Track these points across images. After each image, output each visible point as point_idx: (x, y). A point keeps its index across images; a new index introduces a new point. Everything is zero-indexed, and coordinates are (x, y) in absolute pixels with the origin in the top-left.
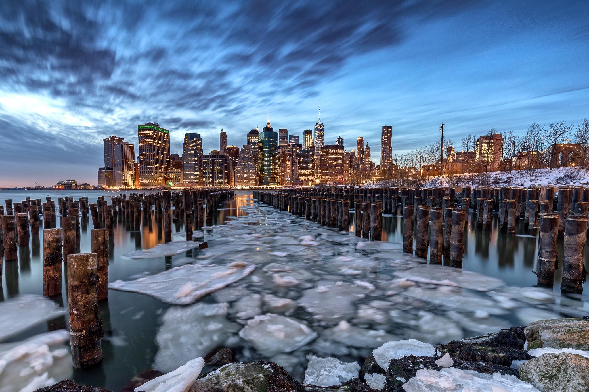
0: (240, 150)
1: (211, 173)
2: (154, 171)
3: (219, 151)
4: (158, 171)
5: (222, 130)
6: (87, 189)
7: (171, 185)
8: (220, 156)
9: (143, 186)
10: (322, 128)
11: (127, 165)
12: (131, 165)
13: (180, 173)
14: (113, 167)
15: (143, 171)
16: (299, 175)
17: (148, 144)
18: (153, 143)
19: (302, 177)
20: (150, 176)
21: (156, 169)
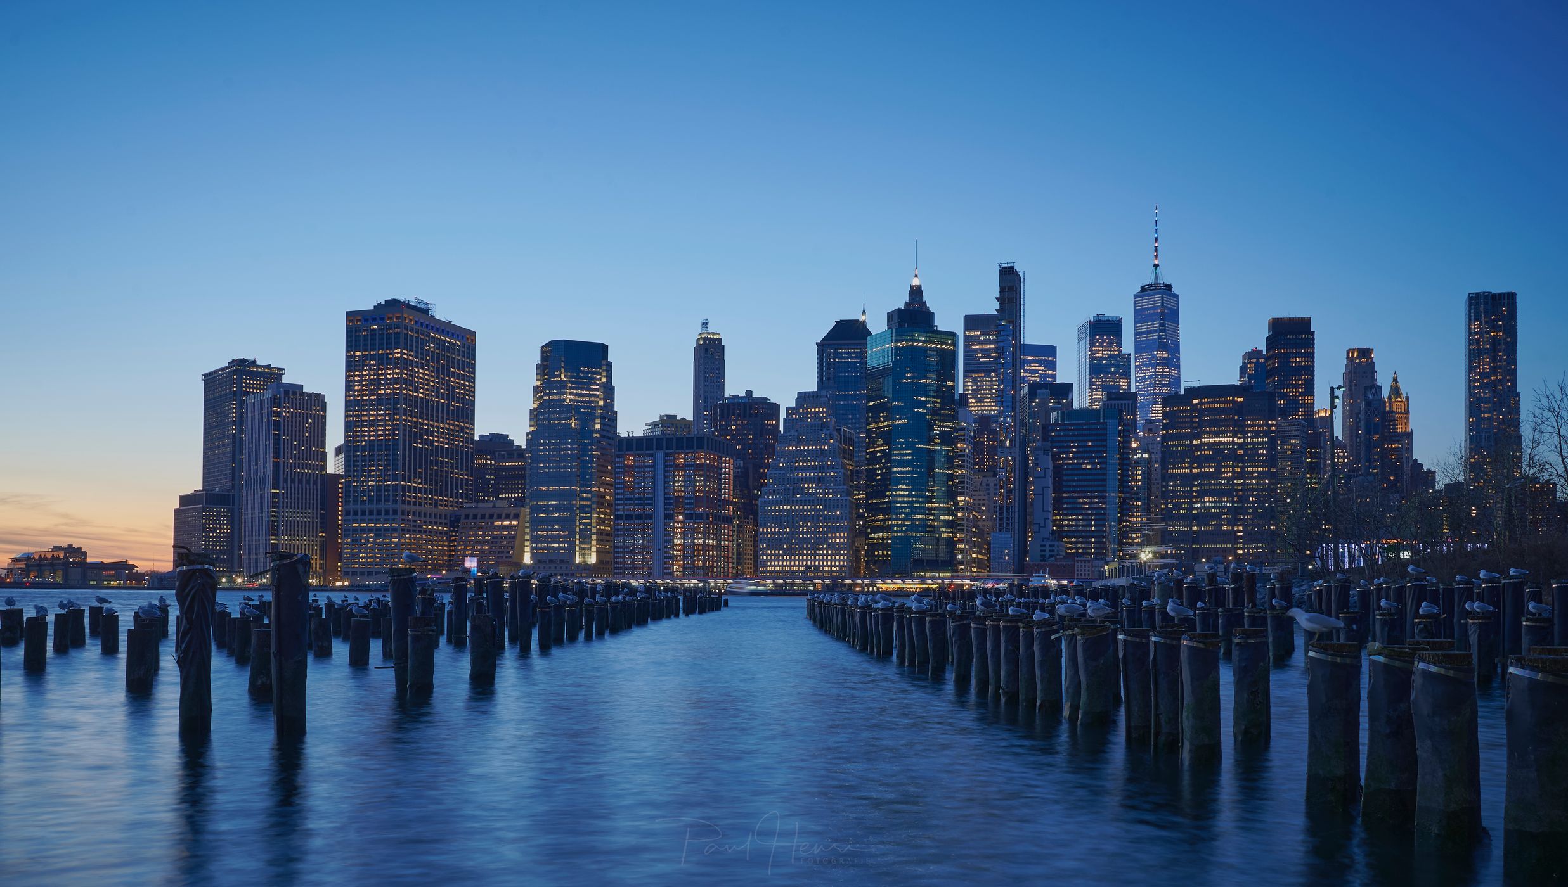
0: (783, 415)
1: (648, 520)
2: (402, 507)
3: (690, 417)
4: (418, 508)
5: (705, 324)
7: (473, 571)
8: (689, 439)
9: (354, 573)
10: (1169, 309)
11: (293, 481)
12: (308, 482)
13: (516, 515)
14: (236, 493)
15: (356, 508)
16: (1056, 528)
17: (386, 390)
18: (404, 386)
19: (1074, 539)
20: (387, 529)
21: (414, 499)
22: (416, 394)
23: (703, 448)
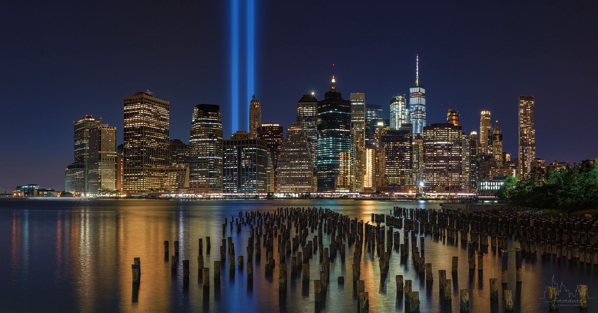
1: (236, 171)
2: (144, 168)
3: (248, 132)
8: (251, 141)
13: (185, 170)
14: (86, 164)
15: (128, 168)
16: (387, 174)
17: (138, 125)
18: (145, 123)
19: (393, 178)
20: (139, 176)
21: (148, 165)
22: (149, 126)
23: (256, 144)
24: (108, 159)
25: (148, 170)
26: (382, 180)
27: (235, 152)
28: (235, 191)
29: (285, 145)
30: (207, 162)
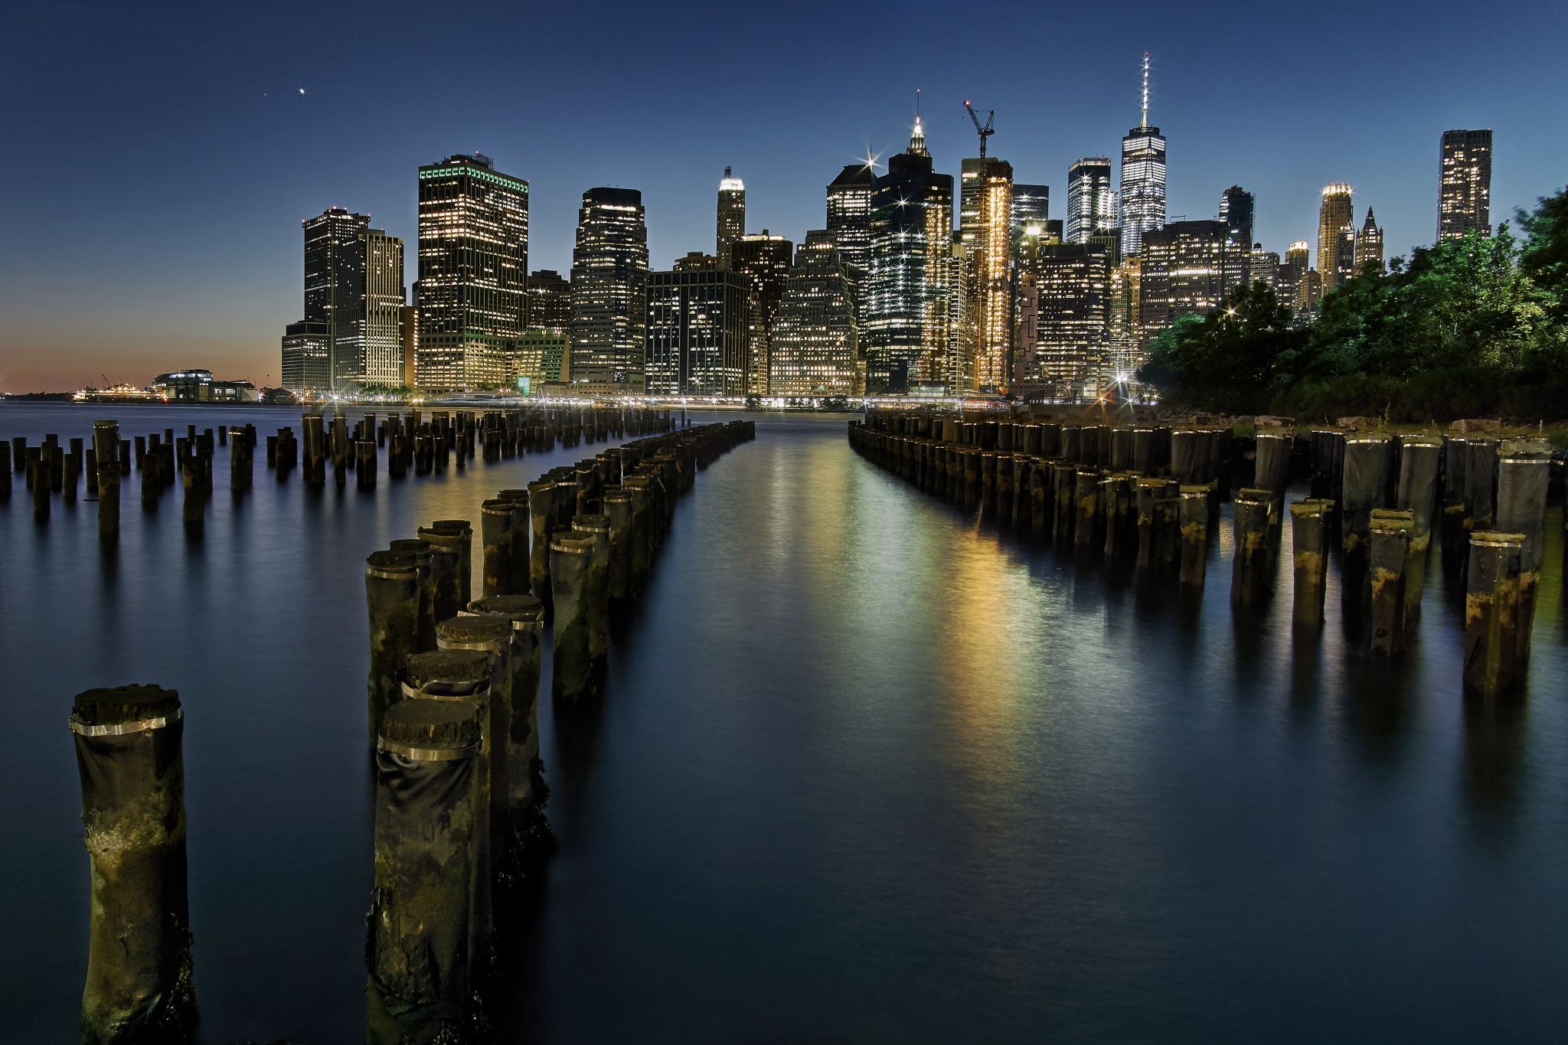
0: (795, 250)
1: (675, 344)
2: (466, 335)
3: (714, 254)
4: (480, 336)
6: (245, 399)
7: (527, 390)
8: (713, 274)
9: (428, 393)
10: (1155, 150)
11: (377, 313)
12: (389, 313)
13: (562, 342)
14: (332, 323)
15: (428, 336)
16: (1040, 353)
17: (452, 233)
18: (468, 230)
19: (1057, 363)
20: (454, 354)
21: (476, 328)
22: (477, 237)
23: (723, 282)
24: (383, 313)
25: (477, 341)
26: (1026, 369)
27: (675, 301)
28: (672, 392)
29: (791, 283)
30: (611, 324)
